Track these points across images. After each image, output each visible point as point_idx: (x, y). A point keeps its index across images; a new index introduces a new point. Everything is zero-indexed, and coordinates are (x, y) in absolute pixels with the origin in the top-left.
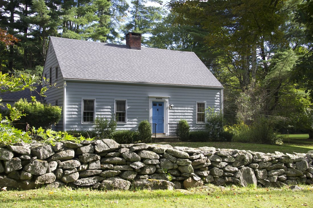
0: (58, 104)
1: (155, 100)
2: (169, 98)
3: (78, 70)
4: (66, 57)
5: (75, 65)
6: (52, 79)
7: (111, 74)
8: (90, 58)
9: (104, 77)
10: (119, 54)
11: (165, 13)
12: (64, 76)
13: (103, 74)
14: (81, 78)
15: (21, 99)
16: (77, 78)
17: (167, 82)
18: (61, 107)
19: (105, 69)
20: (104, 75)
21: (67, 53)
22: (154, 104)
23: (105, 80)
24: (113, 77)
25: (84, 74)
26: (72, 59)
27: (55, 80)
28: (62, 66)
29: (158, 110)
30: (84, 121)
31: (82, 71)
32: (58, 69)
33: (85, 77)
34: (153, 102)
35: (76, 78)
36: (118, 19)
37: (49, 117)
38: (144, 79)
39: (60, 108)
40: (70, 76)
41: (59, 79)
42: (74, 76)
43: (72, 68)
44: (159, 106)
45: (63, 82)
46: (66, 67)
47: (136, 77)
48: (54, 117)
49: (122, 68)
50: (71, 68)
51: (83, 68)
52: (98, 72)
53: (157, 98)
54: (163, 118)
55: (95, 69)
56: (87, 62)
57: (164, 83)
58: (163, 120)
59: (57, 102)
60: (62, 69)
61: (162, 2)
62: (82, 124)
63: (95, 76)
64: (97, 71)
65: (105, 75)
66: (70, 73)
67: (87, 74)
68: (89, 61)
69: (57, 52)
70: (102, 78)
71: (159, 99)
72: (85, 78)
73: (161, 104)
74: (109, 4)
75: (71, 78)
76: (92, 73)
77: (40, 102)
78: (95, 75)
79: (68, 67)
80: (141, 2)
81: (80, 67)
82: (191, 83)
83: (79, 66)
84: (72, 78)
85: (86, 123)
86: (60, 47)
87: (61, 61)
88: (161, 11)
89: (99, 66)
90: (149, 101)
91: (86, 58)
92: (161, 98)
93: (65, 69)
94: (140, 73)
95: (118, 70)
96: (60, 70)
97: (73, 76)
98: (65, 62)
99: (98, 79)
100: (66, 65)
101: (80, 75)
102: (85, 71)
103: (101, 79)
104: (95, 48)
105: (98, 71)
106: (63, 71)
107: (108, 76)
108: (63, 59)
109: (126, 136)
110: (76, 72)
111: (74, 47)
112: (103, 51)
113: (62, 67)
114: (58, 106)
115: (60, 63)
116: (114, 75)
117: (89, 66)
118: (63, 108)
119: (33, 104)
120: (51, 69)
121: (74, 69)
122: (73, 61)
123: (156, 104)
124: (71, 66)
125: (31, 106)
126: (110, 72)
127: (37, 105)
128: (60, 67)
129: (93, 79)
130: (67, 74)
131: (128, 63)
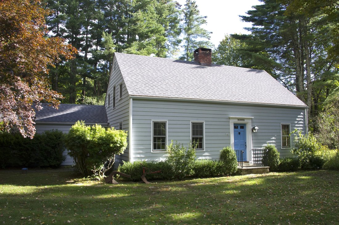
0: (123, 127)
1: (236, 121)
2: (252, 119)
3: (145, 86)
4: (132, 72)
5: (142, 81)
6: (116, 98)
7: (184, 91)
8: (159, 74)
9: (177, 94)
10: (189, 70)
11: (212, 46)
12: (130, 93)
13: (175, 90)
14: (151, 95)
15: (79, 122)
16: (146, 95)
17: (249, 100)
18: (127, 131)
19: (177, 85)
20: (176, 92)
21: (133, 68)
22: (236, 126)
23: (179, 97)
24: (188, 94)
25: (153, 91)
26: (139, 74)
27: (119, 99)
28: (127, 81)
29: (239, 133)
30: (154, 149)
31: (151, 87)
32: (122, 86)
33: (155, 94)
34: (234, 124)
35: (144, 95)
36: (172, 53)
37: (111, 145)
38: (223, 97)
39: (125, 132)
40: (137, 93)
41: (123, 97)
42: (142, 93)
43: (139, 84)
44: (241, 128)
45: (128, 100)
46: (132, 83)
47: (213, 95)
48: (118, 145)
49: (195, 84)
50: (137, 83)
51: (152, 84)
52: (169, 89)
53: (239, 119)
54: (246, 143)
55: (166, 85)
56: (156, 78)
57: (245, 101)
58: (246, 145)
59: (121, 125)
60: (127, 85)
61: (210, 37)
62: (152, 152)
63: (167, 93)
64: (168, 87)
65: (178, 92)
66: (137, 90)
67: (157, 91)
68: (158, 77)
69: (122, 68)
70: (175, 95)
71: (241, 120)
72: (155, 96)
73: (243, 127)
74: (166, 39)
75: (138, 95)
76: (163, 90)
77: (101, 125)
78: (166, 91)
79: (135, 83)
80: (192, 38)
81: (148, 83)
82: (274, 102)
83: (147, 81)
84: (140, 95)
85: (157, 151)
86: (125, 63)
87: (126, 77)
88: (209, 45)
89: (170, 82)
90: (230, 123)
91: (154, 74)
92: (243, 119)
93: (131, 84)
94: (216, 89)
95: (192, 86)
96: (125, 86)
97: (140, 93)
98: (131, 77)
99: (170, 96)
100: (132, 80)
101: (148, 92)
102: (154, 87)
103: (174, 97)
104: (163, 64)
105: (170, 87)
106: (129, 87)
107: (182, 92)
108: (128, 74)
109: (207, 168)
110: (144, 88)
111: (140, 63)
112: (172, 67)
113: (127, 83)
114: (123, 130)
115: (125, 78)
116: (188, 91)
117: (159, 82)
118: (128, 133)
119: (91, 127)
120: (114, 88)
121: (141, 85)
122: (140, 76)
123: (237, 126)
124: (137, 81)
125: (89, 131)
126: (183, 88)
127: (97, 129)
128: (125, 82)
129: (165, 96)
130: (133, 91)
131: (201, 79)
